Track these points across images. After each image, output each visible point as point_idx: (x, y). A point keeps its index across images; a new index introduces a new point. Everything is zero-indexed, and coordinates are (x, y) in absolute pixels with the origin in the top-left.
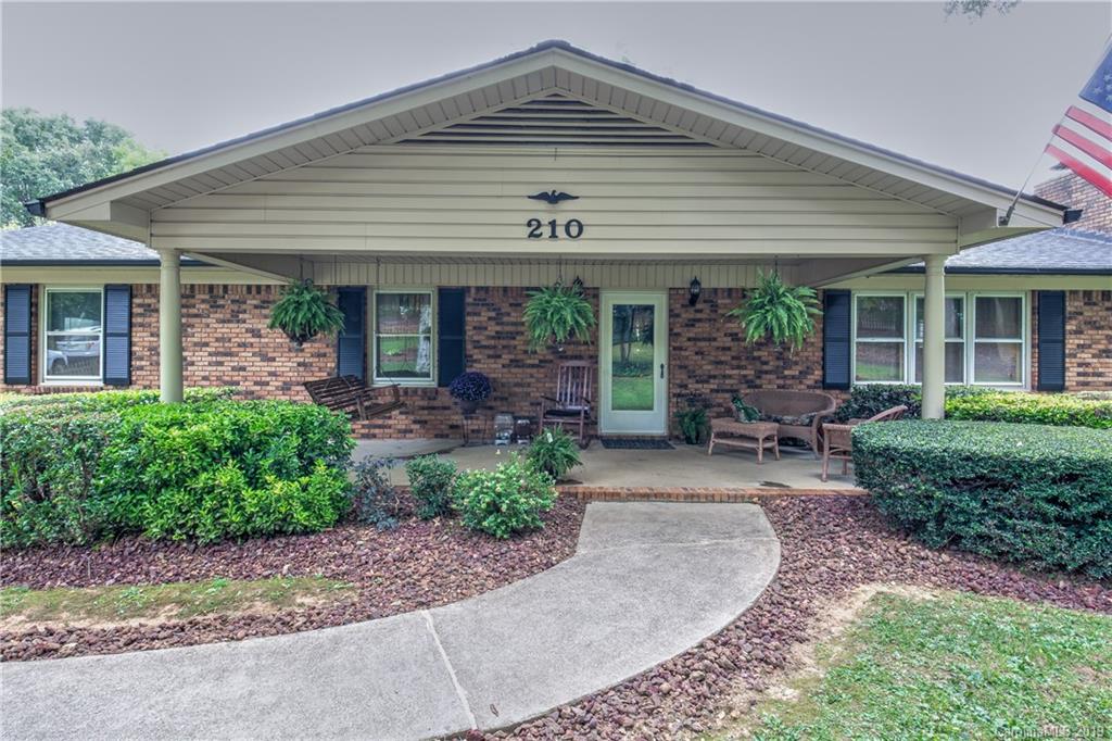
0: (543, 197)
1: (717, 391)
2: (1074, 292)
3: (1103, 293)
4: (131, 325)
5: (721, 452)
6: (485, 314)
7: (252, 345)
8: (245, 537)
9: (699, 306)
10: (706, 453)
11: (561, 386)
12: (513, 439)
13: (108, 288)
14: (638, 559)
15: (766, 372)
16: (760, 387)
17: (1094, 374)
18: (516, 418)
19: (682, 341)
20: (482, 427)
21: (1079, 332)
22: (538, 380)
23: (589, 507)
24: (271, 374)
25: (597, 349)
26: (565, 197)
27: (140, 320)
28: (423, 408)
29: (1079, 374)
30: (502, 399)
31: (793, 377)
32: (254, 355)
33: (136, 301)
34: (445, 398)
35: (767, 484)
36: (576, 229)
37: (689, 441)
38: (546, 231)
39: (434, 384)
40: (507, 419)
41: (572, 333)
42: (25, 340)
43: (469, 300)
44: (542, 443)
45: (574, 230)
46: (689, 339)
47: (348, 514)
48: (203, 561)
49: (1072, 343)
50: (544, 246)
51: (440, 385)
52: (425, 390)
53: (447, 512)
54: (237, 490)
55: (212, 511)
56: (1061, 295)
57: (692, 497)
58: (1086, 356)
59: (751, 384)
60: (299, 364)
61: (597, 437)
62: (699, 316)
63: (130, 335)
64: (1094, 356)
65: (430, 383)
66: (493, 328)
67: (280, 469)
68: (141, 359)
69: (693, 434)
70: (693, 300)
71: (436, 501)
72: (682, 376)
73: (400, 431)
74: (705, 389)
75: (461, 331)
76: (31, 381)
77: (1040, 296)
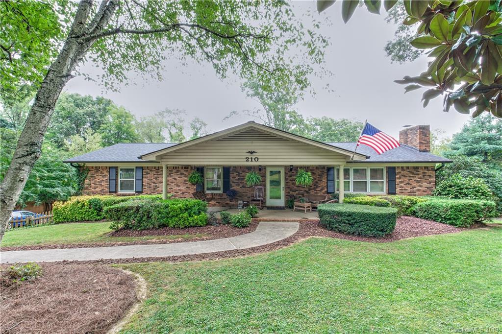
0: (249, 152)
1: (298, 194)
2: (398, 167)
3: (407, 167)
4: (143, 177)
5: (297, 210)
6: (235, 174)
7: (174, 182)
8: (189, 227)
9: (293, 171)
10: (293, 211)
11: (256, 193)
12: (243, 207)
13: (137, 168)
14: (268, 232)
15: (312, 189)
16: (310, 193)
17: (405, 190)
18: (244, 202)
19: (288, 181)
20: (235, 204)
21: (400, 178)
22: (250, 191)
23: (260, 223)
24: (179, 190)
25: (265, 183)
26: (254, 152)
27: (145, 176)
28: (219, 199)
29: (400, 190)
30: (240, 196)
31: (319, 190)
32: (175, 185)
33: (144, 171)
34: (225, 196)
35: (304, 218)
36: (257, 159)
37: (290, 208)
38: (250, 160)
39: (222, 192)
40: (241, 202)
41: (256, 183)
42: (115, 181)
43: (231, 170)
44: (250, 208)
45: (256, 160)
46: (290, 180)
47: (208, 223)
48: (182, 232)
49: (398, 181)
50: (250, 163)
51: (223, 192)
52: (219, 194)
53: (229, 223)
54: (187, 218)
55: (183, 222)
56: (394, 168)
57: (284, 221)
58: (402, 185)
59: (307, 192)
60: (187, 187)
61: (265, 207)
62: (293, 174)
63: (142, 180)
64: (404, 185)
65: (221, 192)
66: (237, 178)
67: (195, 213)
68: (145, 186)
69: (291, 206)
70: (291, 170)
71: (226, 221)
72: (289, 190)
73: (213, 205)
74: (295, 194)
75: (229, 178)
76: (116, 192)
77: (388, 168)
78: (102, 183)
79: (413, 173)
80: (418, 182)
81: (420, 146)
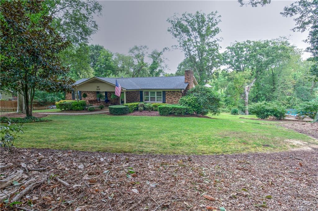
2: (167, 91)
3: (170, 91)
17: (169, 101)
21: (167, 96)
26: (99, 87)
29: (167, 101)
33: (81, 92)
36: (100, 89)
38: (98, 89)
49: (166, 97)
56: (165, 91)
58: (168, 99)
63: (81, 95)
76: (74, 99)
77: (163, 91)
78: (71, 96)
79: (172, 94)
80: (174, 98)
81: (185, 80)
